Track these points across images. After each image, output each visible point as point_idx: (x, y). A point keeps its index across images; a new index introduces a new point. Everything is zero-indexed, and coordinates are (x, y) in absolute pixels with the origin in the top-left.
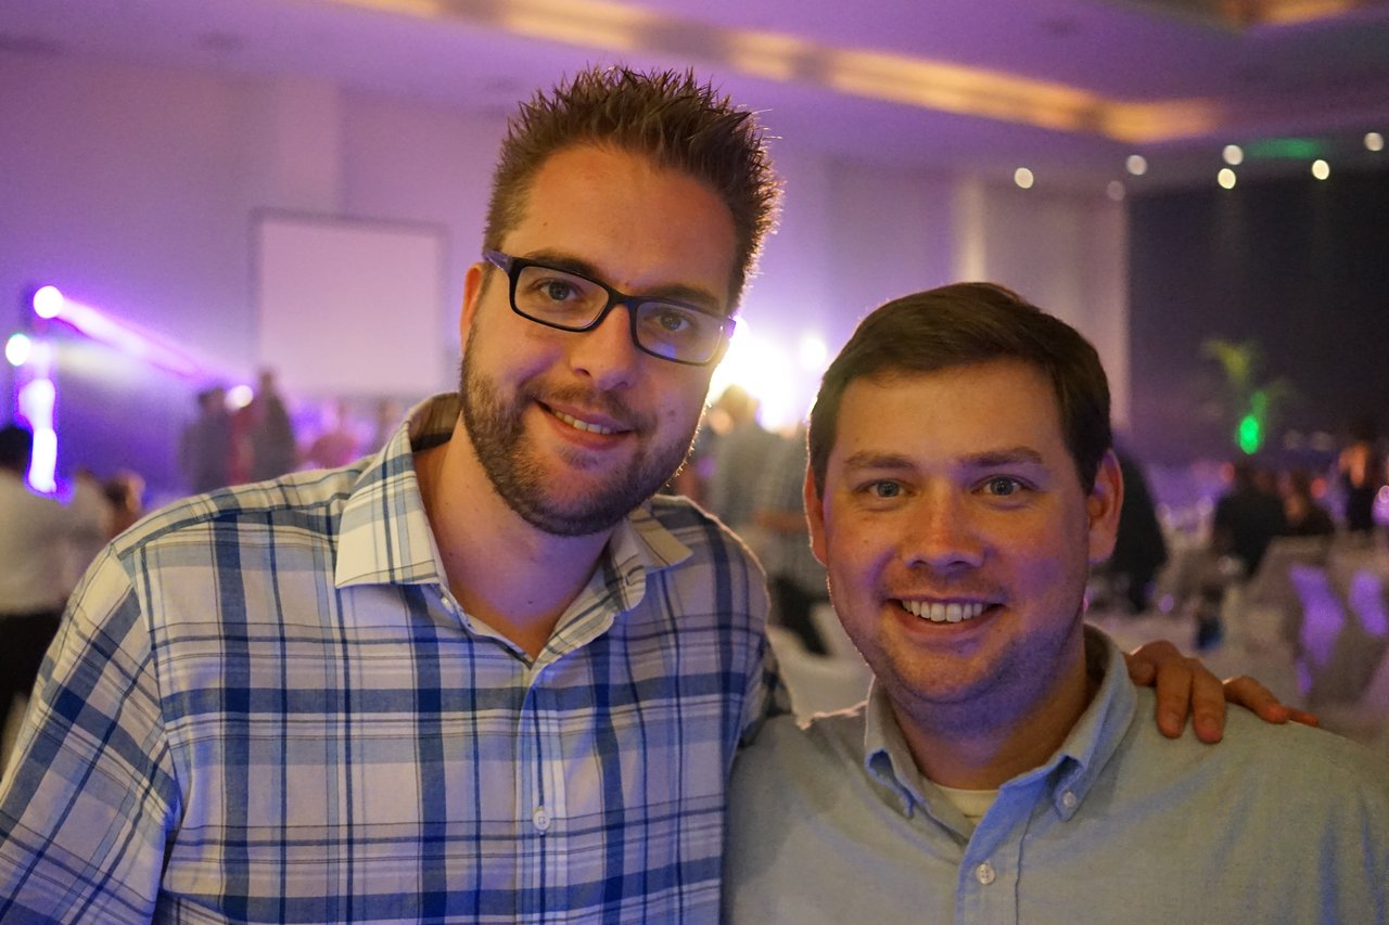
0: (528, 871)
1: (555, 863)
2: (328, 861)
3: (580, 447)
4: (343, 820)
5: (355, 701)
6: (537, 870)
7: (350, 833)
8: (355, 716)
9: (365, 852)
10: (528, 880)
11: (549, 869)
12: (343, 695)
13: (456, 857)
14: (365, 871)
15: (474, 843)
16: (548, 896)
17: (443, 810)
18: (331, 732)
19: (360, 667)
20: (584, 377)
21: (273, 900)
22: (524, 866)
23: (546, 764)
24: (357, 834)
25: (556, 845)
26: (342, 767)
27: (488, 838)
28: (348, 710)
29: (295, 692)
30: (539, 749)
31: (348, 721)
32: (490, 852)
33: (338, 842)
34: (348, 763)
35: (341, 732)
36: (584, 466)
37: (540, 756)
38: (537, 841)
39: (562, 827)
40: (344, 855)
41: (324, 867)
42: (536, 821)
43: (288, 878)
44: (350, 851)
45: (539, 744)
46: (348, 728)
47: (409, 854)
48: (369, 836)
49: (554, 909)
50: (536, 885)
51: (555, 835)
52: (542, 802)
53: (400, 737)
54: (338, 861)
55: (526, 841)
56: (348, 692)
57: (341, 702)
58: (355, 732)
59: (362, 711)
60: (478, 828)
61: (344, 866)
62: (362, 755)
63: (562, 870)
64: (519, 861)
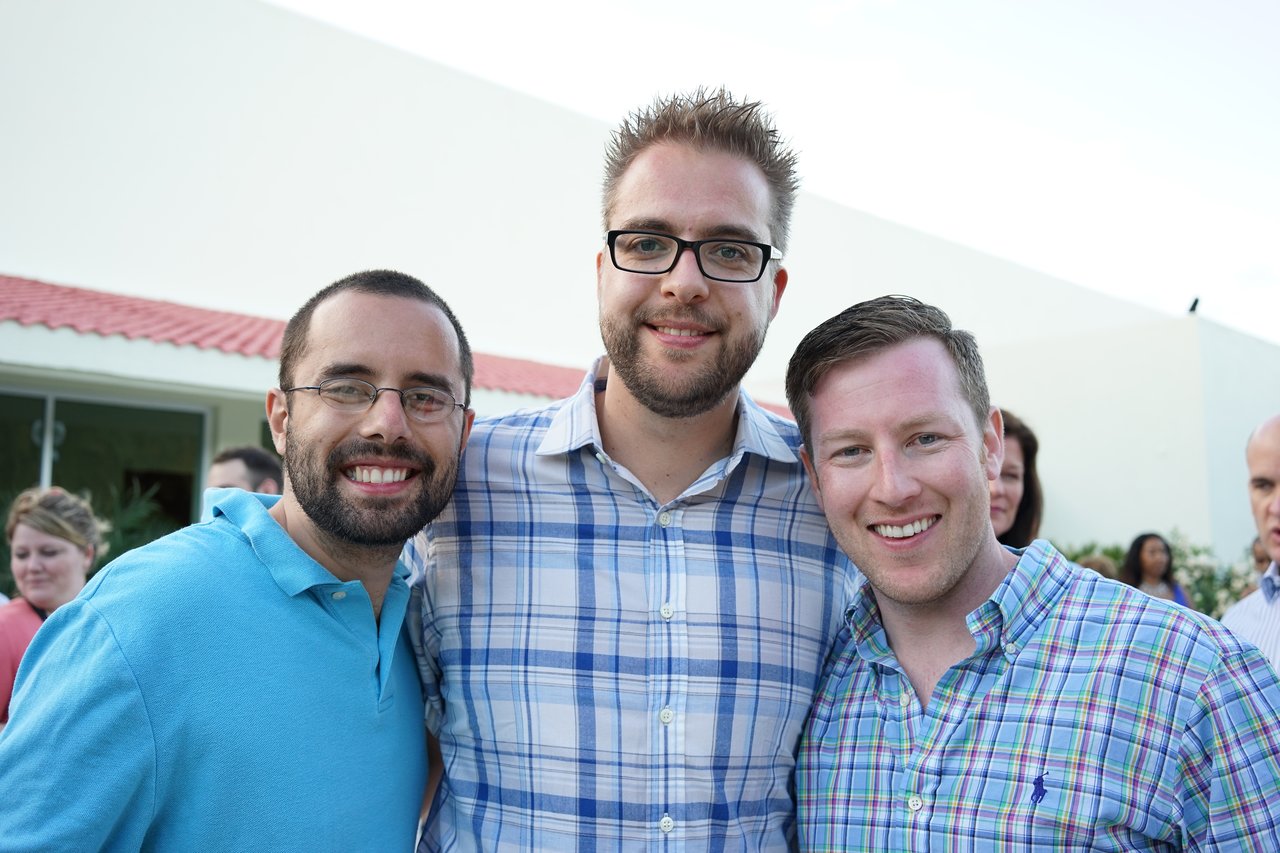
0: (658, 645)
1: (679, 642)
2: (515, 626)
3: (676, 348)
4: (526, 602)
5: (536, 529)
6: (665, 645)
7: (530, 609)
8: (535, 538)
9: (538, 622)
10: (658, 652)
11: (674, 645)
12: (529, 525)
13: (602, 631)
14: (537, 634)
15: (615, 623)
16: (674, 663)
17: (593, 600)
18: (521, 548)
19: (540, 509)
20: (671, 298)
21: (483, 650)
22: (655, 642)
23: (673, 576)
24: (534, 611)
25: (678, 629)
26: (527, 569)
27: (626, 621)
28: (531, 535)
29: (499, 523)
30: (668, 565)
31: (531, 542)
32: (627, 631)
33: (521, 615)
34: (531, 566)
35: (527, 548)
36: (683, 361)
37: (668, 570)
38: (665, 626)
39: (683, 617)
40: (525, 623)
41: (512, 630)
42: (663, 612)
43: (491, 636)
44: (529, 621)
45: (668, 562)
46: (531, 546)
47: (569, 626)
48: (541, 613)
49: (678, 673)
50: (665, 655)
51: (677, 623)
52: (667, 600)
53: (565, 553)
54: (521, 627)
55: (657, 625)
56: (532, 524)
57: (528, 530)
58: (535, 548)
59: (540, 536)
60: (619, 615)
61: (524, 630)
62: (540, 563)
63: (684, 646)
64: (652, 638)
